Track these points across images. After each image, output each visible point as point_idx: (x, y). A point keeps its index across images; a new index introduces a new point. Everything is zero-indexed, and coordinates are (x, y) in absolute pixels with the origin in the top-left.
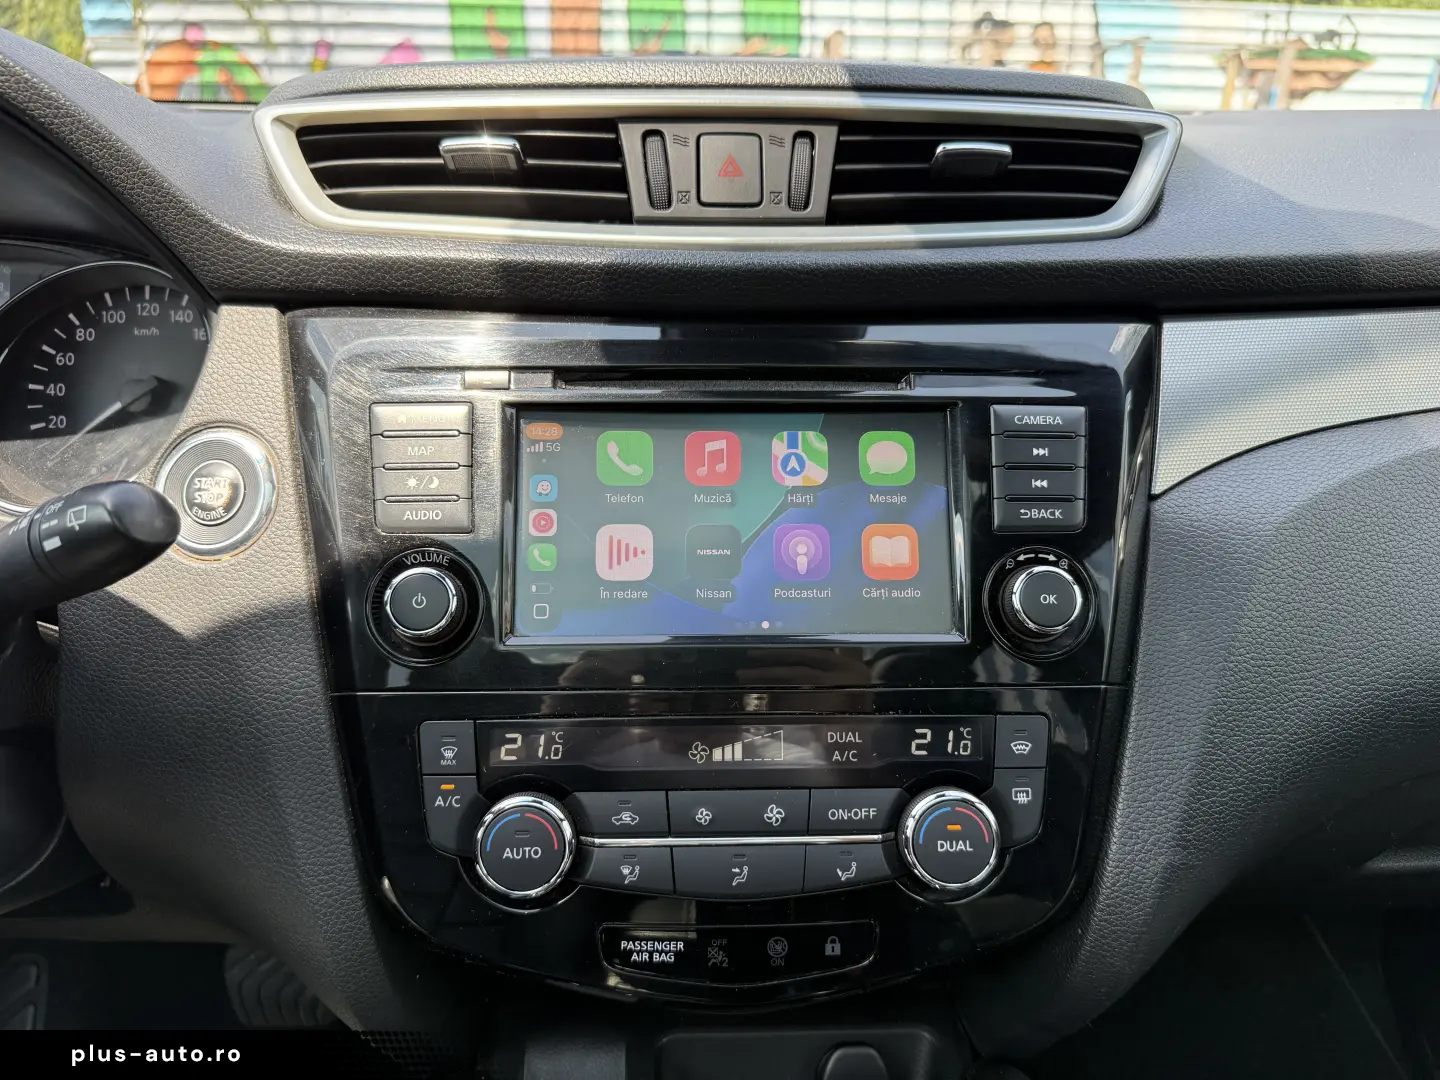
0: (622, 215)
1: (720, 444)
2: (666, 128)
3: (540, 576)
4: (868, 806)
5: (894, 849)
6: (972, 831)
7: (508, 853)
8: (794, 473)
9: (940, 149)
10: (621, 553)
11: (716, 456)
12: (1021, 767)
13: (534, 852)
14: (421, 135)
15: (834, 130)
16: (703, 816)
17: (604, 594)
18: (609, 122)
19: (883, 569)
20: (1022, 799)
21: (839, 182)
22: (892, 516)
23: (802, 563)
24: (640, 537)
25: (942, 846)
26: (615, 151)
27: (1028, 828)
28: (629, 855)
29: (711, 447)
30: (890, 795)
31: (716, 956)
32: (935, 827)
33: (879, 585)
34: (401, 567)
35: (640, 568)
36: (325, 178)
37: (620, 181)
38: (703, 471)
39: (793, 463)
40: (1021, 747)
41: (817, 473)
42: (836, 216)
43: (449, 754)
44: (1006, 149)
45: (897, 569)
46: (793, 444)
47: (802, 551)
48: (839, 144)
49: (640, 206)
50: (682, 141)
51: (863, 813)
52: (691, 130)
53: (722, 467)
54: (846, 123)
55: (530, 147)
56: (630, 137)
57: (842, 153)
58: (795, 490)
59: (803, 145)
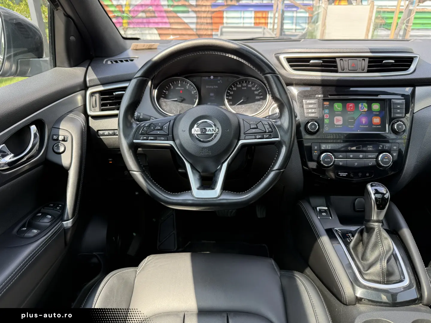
0: (336, 71)
1: (352, 105)
2: (343, 59)
3: (326, 124)
4: (374, 155)
5: (377, 161)
6: (389, 158)
7: (325, 160)
8: (362, 109)
9: (384, 62)
10: (338, 120)
11: (351, 107)
12: (395, 150)
13: (329, 160)
14: (308, 60)
15: (368, 59)
16: (351, 156)
17: (336, 126)
18: (335, 58)
19: (375, 123)
20: (395, 155)
21: (369, 66)
22: (376, 115)
23: (364, 122)
24: (340, 118)
25: (385, 160)
26: (335, 62)
27: (396, 158)
28: (341, 161)
29: (350, 105)
30: (377, 154)
31: (352, 175)
32: (383, 158)
33: (375, 125)
34: (308, 123)
35: (341, 123)
36: (291, 66)
37: (336, 66)
38: (349, 109)
39: (362, 108)
40: (395, 148)
41: (366, 109)
42: (369, 71)
43: (316, 147)
44: (393, 61)
45: (378, 123)
46: (362, 105)
47: (364, 120)
48: (369, 61)
49: (340, 70)
50: (346, 61)
51: (373, 156)
52: (347, 59)
53: (352, 108)
54: (370, 58)
55: (324, 62)
56: (338, 60)
58: (363, 112)
59: (363, 61)
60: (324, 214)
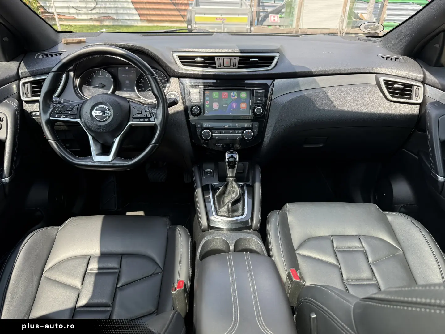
0: (215, 67)
1: (226, 94)
2: (220, 58)
3: (207, 108)
5: (243, 136)
6: (250, 133)
7: (205, 135)
8: (233, 97)
9: (250, 60)
10: (215, 106)
11: (225, 95)
12: (255, 128)
13: (208, 135)
14: (194, 58)
15: (239, 58)
16: (224, 132)
17: (214, 110)
18: (214, 57)
19: (242, 107)
20: (255, 131)
21: (239, 64)
22: (244, 102)
23: (234, 107)
24: (217, 104)
25: (247, 135)
26: (214, 60)
27: (256, 134)
28: (217, 136)
29: (225, 94)
30: (242, 130)
31: (225, 146)
32: (246, 133)
33: (242, 109)
34: (193, 107)
35: (217, 107)
36: (182, 62)
37: (215, 63)
38: (224, 97)
39: (233, 96)
40: (256, 126)
41: (236, 97)
42: (239, 68)
43: (199, 126)
44: (258, 60)
45: (244, 108)
46: (233, 94)
47: (234, 105)
48: (239, 59)
49: (217, 67)
50: (222, 59)
51: (240, 132)
52: (223, 58)
53: (226, 96)
54: (240, 57)
55: (205, 59)
56: (216, 58)
57: (239, 60)
58: (234, 99)
59: (235, 60)
60: (209, 174)
